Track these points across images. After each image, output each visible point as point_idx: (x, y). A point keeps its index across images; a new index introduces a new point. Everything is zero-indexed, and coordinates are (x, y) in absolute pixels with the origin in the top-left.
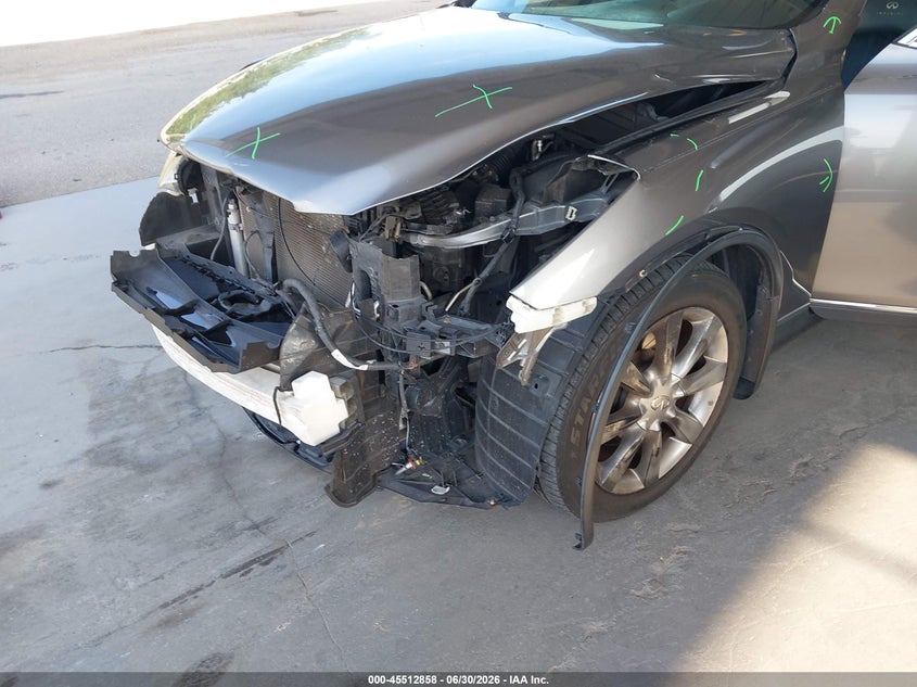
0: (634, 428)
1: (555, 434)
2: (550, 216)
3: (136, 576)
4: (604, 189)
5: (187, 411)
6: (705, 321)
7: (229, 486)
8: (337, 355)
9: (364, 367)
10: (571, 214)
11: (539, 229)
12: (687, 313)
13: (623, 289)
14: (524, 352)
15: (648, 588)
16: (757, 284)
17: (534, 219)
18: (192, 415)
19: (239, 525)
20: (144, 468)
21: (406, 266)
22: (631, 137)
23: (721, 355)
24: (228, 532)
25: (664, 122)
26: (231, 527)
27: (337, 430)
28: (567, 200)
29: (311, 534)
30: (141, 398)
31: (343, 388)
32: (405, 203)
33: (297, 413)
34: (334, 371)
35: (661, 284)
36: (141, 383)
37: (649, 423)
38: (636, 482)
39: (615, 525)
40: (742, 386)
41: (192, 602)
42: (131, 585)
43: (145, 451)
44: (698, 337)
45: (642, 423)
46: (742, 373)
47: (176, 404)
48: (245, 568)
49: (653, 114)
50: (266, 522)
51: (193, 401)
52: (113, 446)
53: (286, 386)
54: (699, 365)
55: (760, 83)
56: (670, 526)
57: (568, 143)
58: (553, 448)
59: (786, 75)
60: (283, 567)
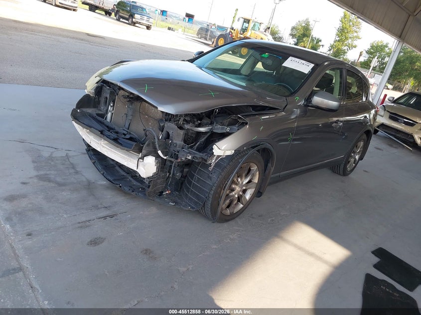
0: (231, 194)
1: (214, 188)
2: (222, 129)
3: (67, 214)
4: (237, 125)
5: (72, 171)
6: (254, 168)
7: (94, 195)
8: (160, 152)
9: (165, 158)
10: (228, 129)
11: (219, 131)
12: (251, 164)
13: (240, 150)
14: (213, 161)
15: (229, 241)
16: (268, 163)
17: (218, 129)
18: (74, 172)
19: (100, 206)
20: (60, 185)
21: (182, 132)
22: (247, 114)
23: (256, 180)
24: (96, 207)
25: (254, 113)
26: (97, 206)
27: (152, 175)
28: (228, 126)
29: (125, 212)
30: (52, 163)
31: (157, 162)
32: (186, 115)
33: (144, 166)
34: (157, 156)
35: (247, 154)
36: (51, 158)
37: (235, 194)
38: (228, 212)
39: (219, 225)
40: (258, 194)
41: (88, 223)
42: (65, 216)
43: (59, 179)
44: (252, 172)
45: (233, 193)
46: (260, 189)
47: (67, 168)
48: (105, 218)
49: (251, 110)
50: (109, 207)
51: (73, 168)
52: (46, 176)
53: (142, 158)
54: (250, 182)
55: (278, 109)
56: (235, 228)
57: (226, 112)
58: (212, 192)
59: (284, 109)
60: (117, 219)
